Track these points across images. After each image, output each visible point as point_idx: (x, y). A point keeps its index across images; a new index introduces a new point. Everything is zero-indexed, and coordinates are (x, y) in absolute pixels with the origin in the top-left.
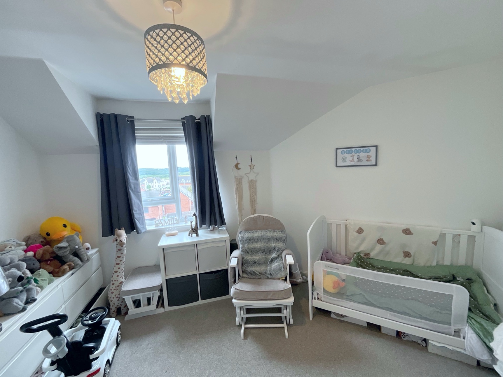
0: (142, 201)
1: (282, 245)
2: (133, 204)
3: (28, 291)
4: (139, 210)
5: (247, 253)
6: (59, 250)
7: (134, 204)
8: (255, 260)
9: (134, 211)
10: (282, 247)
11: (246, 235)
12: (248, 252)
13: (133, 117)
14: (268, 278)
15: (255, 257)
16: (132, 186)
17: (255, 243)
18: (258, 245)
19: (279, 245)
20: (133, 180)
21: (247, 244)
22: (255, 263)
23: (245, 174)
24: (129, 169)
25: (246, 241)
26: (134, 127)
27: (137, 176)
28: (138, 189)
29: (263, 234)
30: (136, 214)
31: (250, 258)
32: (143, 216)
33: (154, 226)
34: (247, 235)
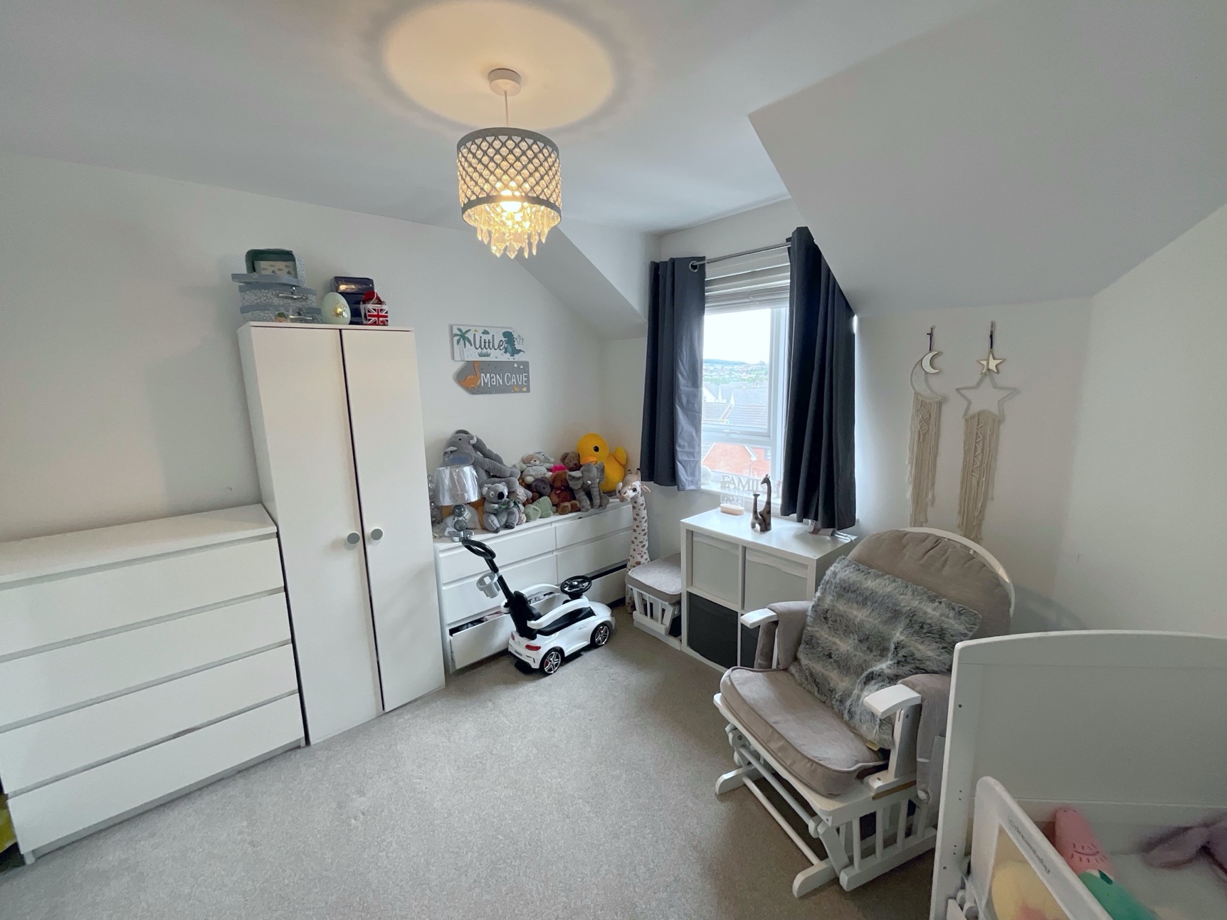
0: (702, 429)
1: (930, 654)
2: (679, 433)
3: (511, 513)
4: (689, 445)
5: (823, 620)
6: (571, 480)
7: (681, 433)
8: (834, 648)
9: (679, 446)
10: (929, 659)
11: (845, 571)
12: (826, 618)
13: (703, 258)
14: (840, 716)
15: (837, 641)
16: (684, 400)
17: (855, 605)
18: (860, 615)
19: (921, 647)
20: (687, 386)
21: (833, 596)
22: (830, 656)
23: (958, 390)
24: (682, 363)
25: (836, 587)
26: (705, 278)
27: (698, 379)
28: (696, 406)
29: (889, 592)
30: (681, 452)
31: (826, 636)
32: (696, 459)
33: (720, 485)
34: (847, 572)
